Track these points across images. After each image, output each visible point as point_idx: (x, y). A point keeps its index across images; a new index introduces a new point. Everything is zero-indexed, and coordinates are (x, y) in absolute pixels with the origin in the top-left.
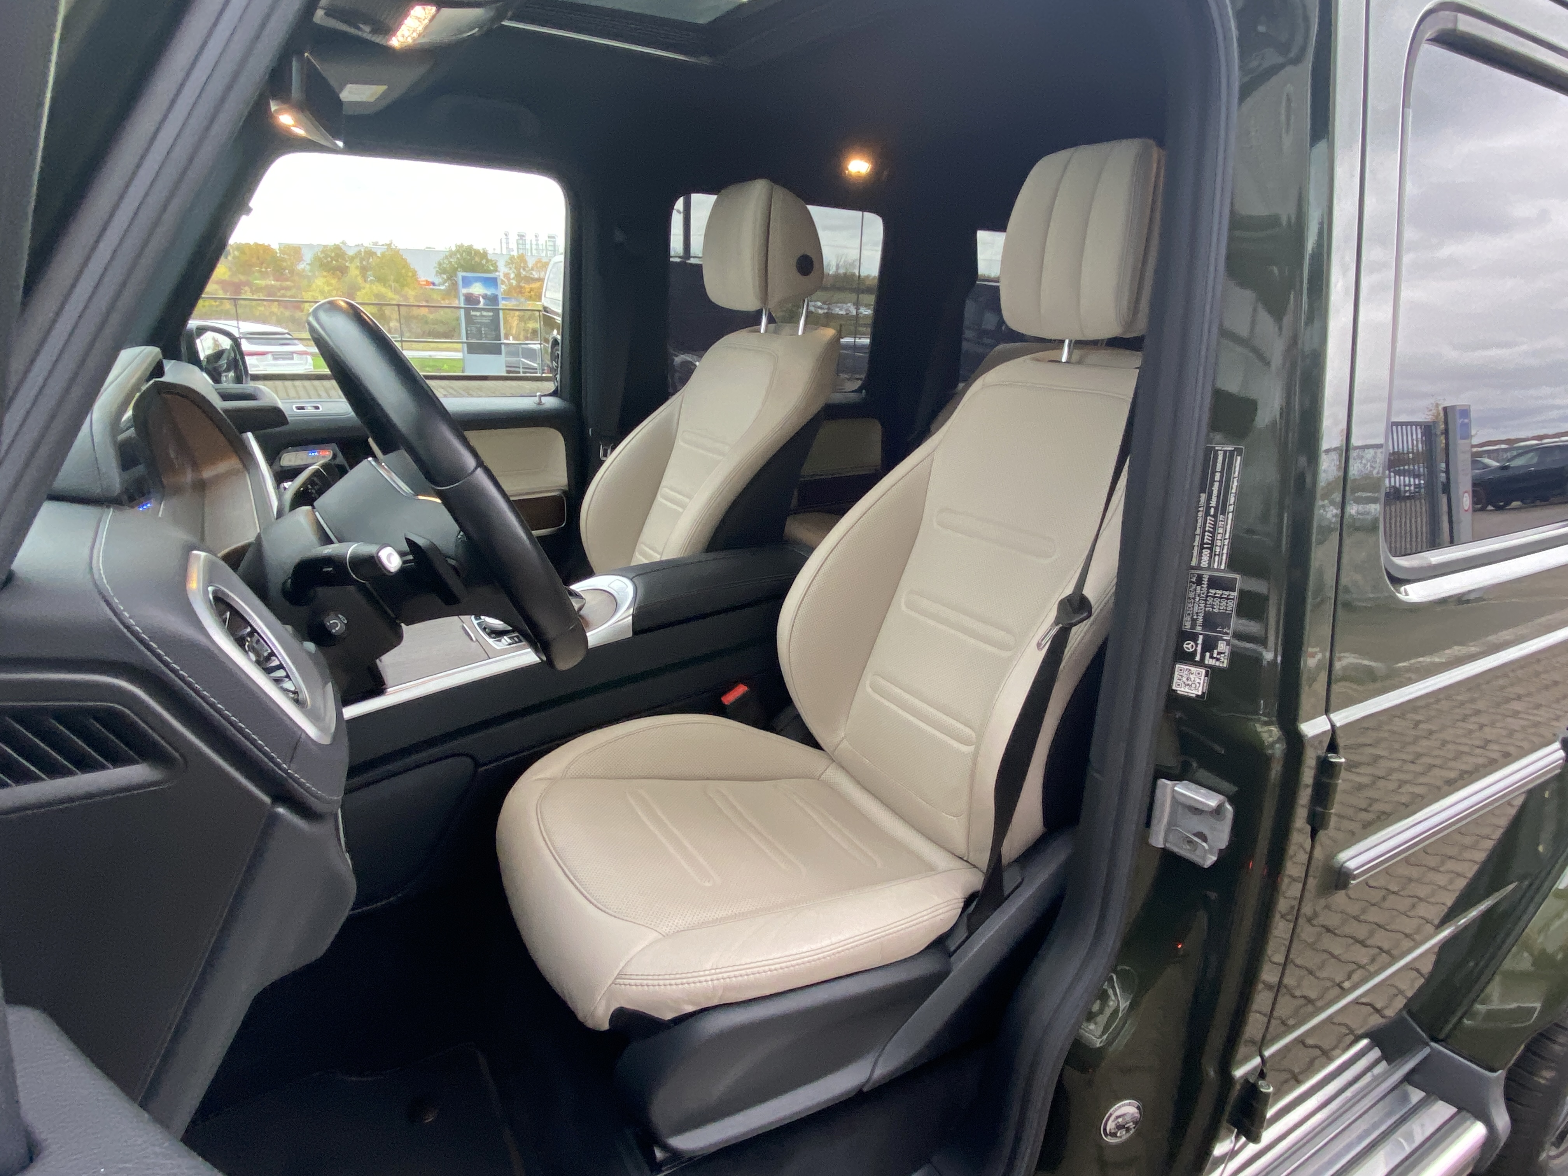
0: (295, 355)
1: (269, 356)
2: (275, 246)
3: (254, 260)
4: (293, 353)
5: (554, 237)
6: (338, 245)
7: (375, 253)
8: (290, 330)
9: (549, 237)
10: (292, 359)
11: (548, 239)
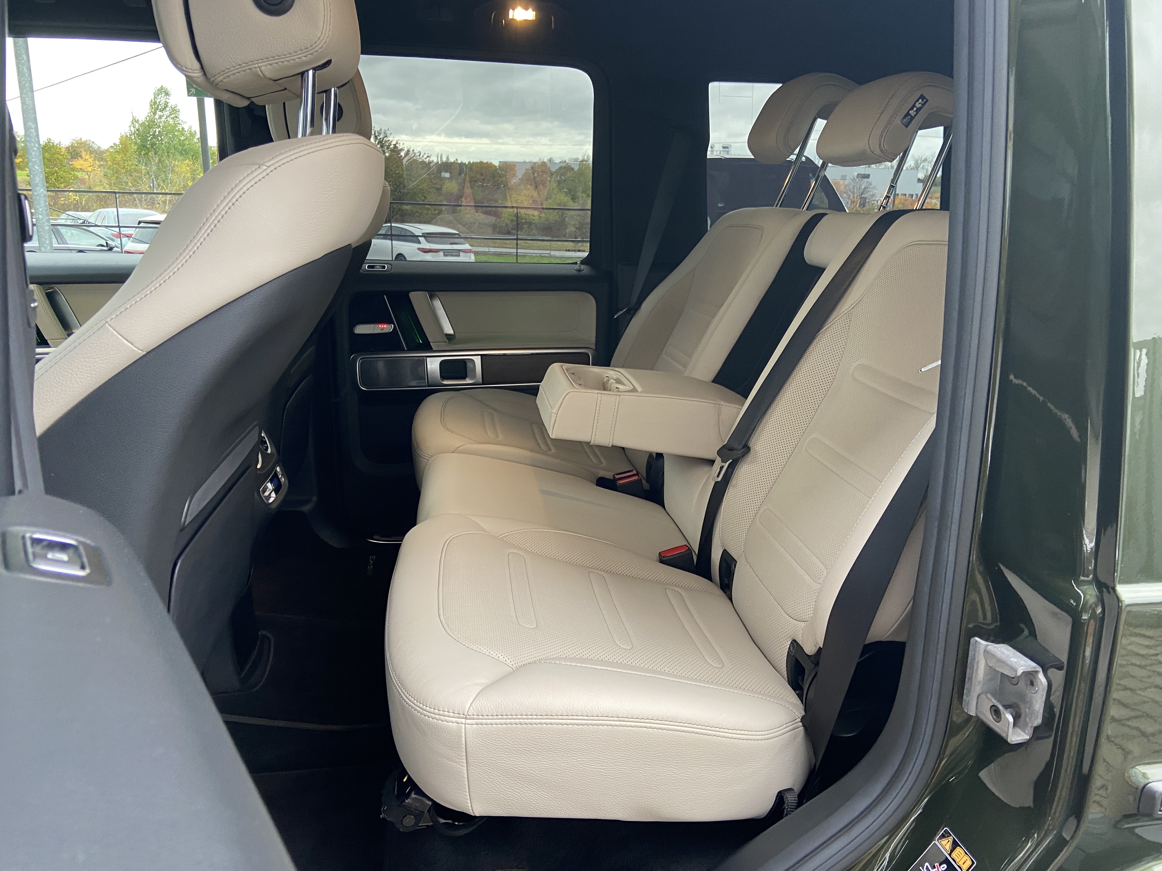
0: (461, 253)
1: (441, 253)
2: (496, 163)
3: (478, 176)
4: (460, 250)
5: (727, 148)
6: (545, 162)
7: (573, 169)
8: (460, 232)
9: (724, 147)
10: (459, 256)
11: (722, 149)
